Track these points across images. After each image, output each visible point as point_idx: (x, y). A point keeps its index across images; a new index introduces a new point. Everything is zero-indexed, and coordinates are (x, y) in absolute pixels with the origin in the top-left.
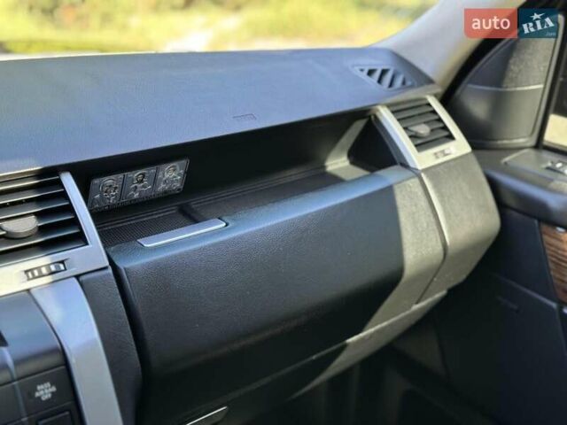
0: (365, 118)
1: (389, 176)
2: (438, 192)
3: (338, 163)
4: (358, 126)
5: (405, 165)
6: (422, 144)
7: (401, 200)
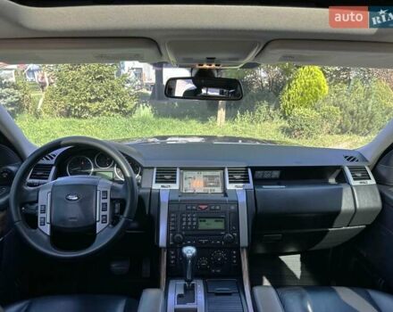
0: (340, 168)
1: (343, 186)
2: (358, 194)
3: (332, 181)
4: (338, 171)
5: (349, 184)
6: (356, 178)
7: (344, 191)
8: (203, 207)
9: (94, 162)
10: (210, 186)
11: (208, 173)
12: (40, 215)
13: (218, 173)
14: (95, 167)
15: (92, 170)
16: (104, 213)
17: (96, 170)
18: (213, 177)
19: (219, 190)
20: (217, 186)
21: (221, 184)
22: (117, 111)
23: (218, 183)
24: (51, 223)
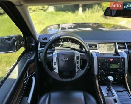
8: (111, 60)
9: (62, 40)
10: (110, 50)
11: (108, 45)
12: (54, 66)
13: (113, 45)
14: (62, 42)
15: (61, 43)
16: (78, 65)
17: (63, 43)
18: (110, 46)
19: (113, 51)
20: (112, 50)
21: (114, 49)
22: (42, 10)
23: (113, 49)
24: (58, 69)
